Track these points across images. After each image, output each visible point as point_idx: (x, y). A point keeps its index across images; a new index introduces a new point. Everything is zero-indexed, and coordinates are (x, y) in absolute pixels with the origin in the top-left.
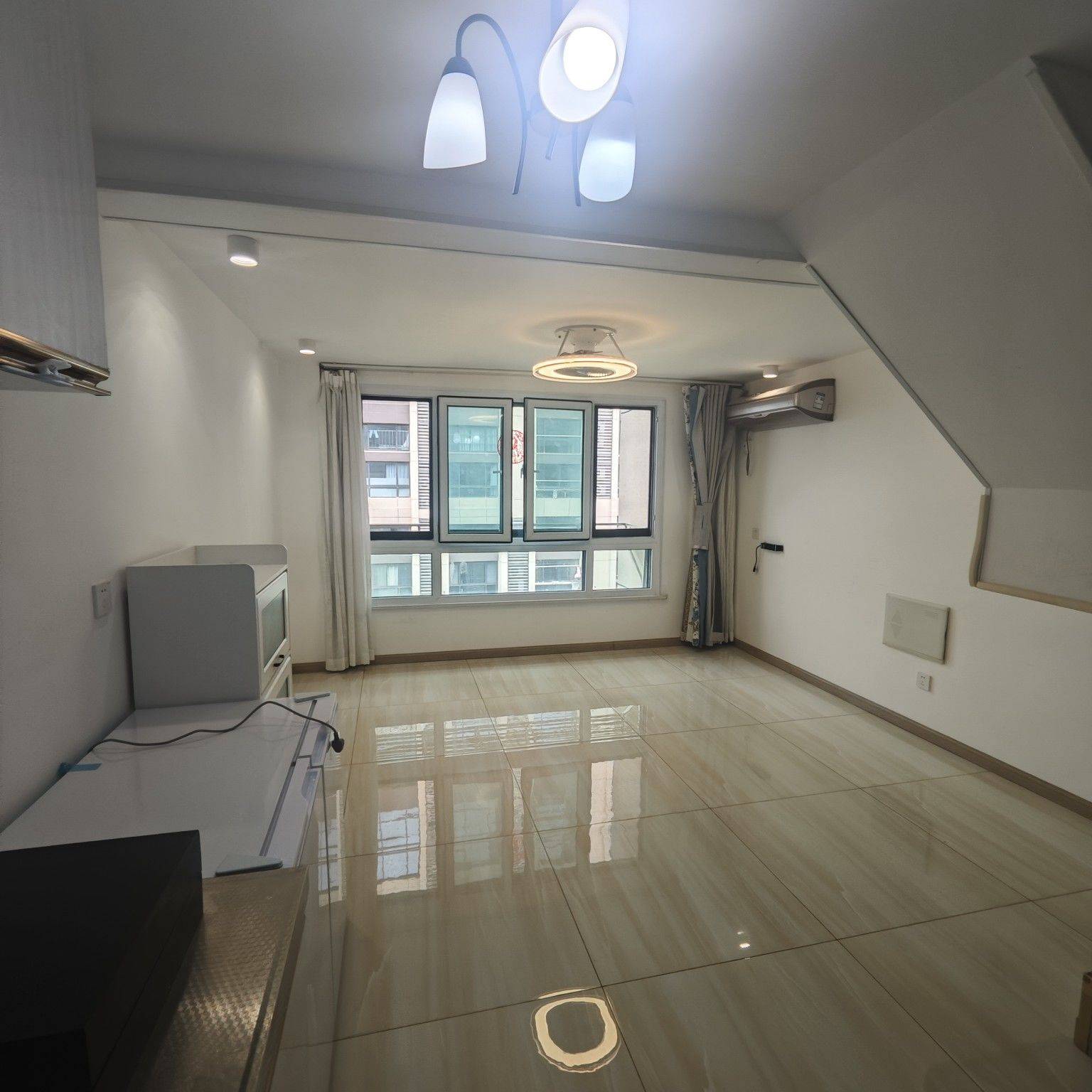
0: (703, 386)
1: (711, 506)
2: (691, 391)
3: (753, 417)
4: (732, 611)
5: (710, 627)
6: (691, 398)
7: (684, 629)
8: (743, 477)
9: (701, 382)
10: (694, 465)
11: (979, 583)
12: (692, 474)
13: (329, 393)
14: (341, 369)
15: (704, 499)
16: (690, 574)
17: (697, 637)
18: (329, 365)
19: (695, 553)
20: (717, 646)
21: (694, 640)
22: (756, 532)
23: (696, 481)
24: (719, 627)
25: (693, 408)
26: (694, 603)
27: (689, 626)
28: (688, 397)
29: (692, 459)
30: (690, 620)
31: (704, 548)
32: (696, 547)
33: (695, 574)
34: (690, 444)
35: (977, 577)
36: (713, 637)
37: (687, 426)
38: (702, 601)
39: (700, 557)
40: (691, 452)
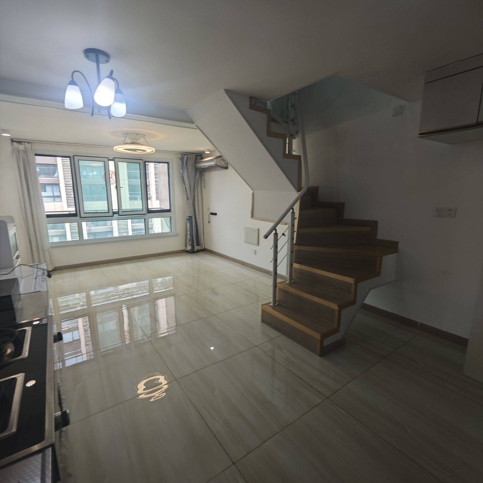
0: (186, 155)
1: (192, 200)
2: (182, 157)
3: (203, 167)
4: (203, 238)
5: (195, 244)
6: (182, 159)
7: (186, 246)
8: (203, 189)
9: (185, 153)
10: (185, 185)
11: (253, 218)
12: (185, 188)
13: (17, 153)
14: (23, 142)
15: (189, 198)
16: (187, 226)
17: (190, 248)
18: (15, 140)
19: (188, 218)
20: (198, 251)
21: (190, 249)
22: (208, 209)
23: (186, 190)
24: (198, 244)
25: (183, 163)
26: (189, 236)
27: (188, 245)
28: (181, 159)
29: (184, 182)
30: (188, 242)
31: (191, 215)
32: (188, 215)
33: (188, 225)
34: (183, 177)
35: (252, 216)
36: (196, 248)
37: (181, 170)
38: (191, 235)
39: (190, 219)
40: (183, 179)
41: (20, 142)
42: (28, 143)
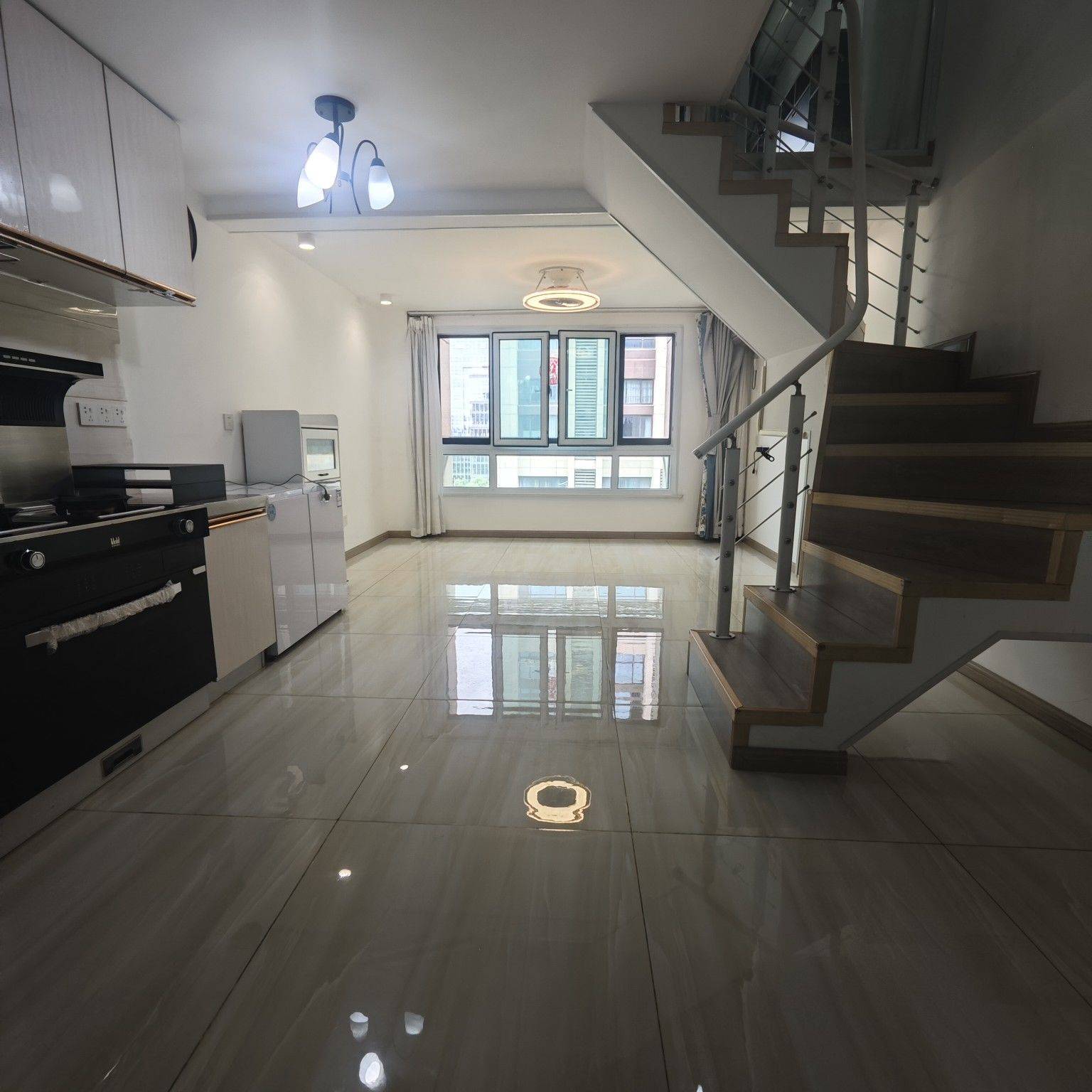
1: (720, 417)
2: (702, 317)
4: (741, 509)
6: (702, 323)
7: (696, 525)
8: (752, 391)
10: (706, 382)
12: (704, 390)
13: (413, 334)
14: (421, 315)
16: (702, 477)
17: (705, 530)
18: (412, 313)
19: (706, 458)
21: (702, 532)
23: (707, 396)
25: (703, 331)
27: (700, 521)
29: (704, 377)
30: (700, 516)
31: (711, 453)
33: (705, 476)
34: (702, 364)
37: (699, 348)
38: (709, 499)
39: (709, 462)
40: (702, 371)
41: (418, 317)
42: (429, 316)
